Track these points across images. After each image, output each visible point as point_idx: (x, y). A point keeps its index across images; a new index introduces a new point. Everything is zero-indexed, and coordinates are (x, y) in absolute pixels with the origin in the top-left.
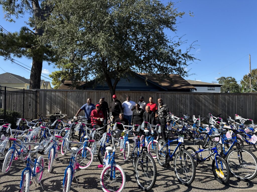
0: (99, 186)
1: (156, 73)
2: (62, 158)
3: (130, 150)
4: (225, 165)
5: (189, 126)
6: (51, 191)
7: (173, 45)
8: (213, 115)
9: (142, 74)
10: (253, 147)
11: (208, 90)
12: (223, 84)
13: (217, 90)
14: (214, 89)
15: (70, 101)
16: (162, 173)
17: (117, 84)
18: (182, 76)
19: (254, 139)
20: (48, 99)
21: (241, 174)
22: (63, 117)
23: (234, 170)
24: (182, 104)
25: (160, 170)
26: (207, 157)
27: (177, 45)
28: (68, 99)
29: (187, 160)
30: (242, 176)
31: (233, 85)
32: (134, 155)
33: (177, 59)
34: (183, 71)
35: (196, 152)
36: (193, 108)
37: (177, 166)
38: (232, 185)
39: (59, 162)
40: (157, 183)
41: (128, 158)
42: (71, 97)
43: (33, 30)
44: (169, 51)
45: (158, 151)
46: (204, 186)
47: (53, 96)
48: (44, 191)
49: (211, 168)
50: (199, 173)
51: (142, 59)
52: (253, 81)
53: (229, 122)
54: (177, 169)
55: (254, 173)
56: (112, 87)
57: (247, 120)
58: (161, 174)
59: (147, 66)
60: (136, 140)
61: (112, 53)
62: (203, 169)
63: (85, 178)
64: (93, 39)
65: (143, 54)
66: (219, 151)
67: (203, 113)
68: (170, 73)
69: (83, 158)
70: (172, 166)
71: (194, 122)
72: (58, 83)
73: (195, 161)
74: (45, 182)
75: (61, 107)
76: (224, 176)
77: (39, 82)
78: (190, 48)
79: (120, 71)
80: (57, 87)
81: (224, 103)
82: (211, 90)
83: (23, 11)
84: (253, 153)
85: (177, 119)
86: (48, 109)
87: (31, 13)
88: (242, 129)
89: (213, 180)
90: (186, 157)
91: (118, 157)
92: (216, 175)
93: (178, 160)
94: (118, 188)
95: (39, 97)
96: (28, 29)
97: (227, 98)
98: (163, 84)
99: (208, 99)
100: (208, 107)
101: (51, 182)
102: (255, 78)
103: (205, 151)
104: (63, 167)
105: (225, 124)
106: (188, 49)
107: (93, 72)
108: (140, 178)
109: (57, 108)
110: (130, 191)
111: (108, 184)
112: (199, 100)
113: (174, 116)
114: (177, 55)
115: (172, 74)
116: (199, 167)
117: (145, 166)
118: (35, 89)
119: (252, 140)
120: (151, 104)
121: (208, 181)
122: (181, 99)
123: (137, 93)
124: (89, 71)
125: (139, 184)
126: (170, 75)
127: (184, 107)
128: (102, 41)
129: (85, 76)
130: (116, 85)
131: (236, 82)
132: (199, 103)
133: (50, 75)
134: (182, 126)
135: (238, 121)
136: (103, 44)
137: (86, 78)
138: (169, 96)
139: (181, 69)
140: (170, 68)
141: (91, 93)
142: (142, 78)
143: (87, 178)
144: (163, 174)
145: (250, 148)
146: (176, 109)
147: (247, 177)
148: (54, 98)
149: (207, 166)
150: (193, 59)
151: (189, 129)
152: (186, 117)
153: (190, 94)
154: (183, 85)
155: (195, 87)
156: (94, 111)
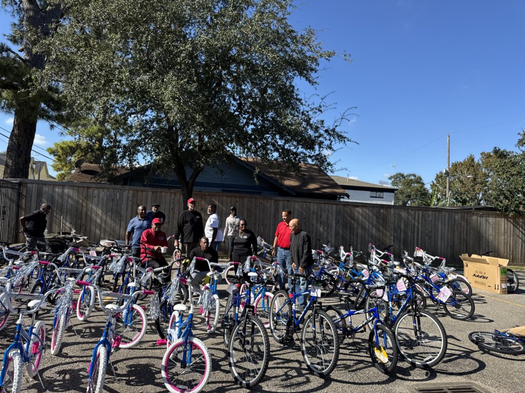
0: (158, 381)
1: (275, 161)
2: (80, 326)
3: (220, 311)
4: (391, 339)
5: (333, 267)
6: (61, 391)
7: (310, 109)
8: (376, 248)
9: (248, 161)
10: (442, 309)
11: (371, 197)
12: (400, 187)
13: (388, 200)
14: (382, 196)
15: (94, 208)
17: (198, 178)
19: (445, 295)
21: (418, 356)
22: (77, 242)
23: (406, 349)
24: (321, 223)
25: (274, 349)
26: (361, 325)
27: (317, 111)
28: (89, 203)
29: (326, 331)
30: (419, 359)
31: (417, 190)
32: (227, 320)
33: (315, 137)
34: (325, 161)
35: (342, 315)
36: (341, 231)
37: (307, 342)
38: (400, 376)
39: (72, 334)
40: (269, 373)
41: (214, 326)
42: (96, 198)
43: (19, 51)
44: (301, 121)
45: (273, 314)
46: (353, 377)
47: (56, 197)
48: (45, 390)
49: (367, 345)
50: (346, 354)
51: (250, 132)
52: (452, 185)
53: (405, 262)
54: (306, 348)
55: (439, 355)
56: (187, 183)
57: (436, 259)
58: (277, 356)
59: (258, 145)
60: (233, 291)
61: (191, 117)
62: (352, 348)
63: (130, 365)
64: (153, 85)
65: (251, 122)
66: (383, 315)
67: (359, 241)
69: (127, 326)
70: (298, 343)
71: (342, 258)
72: (66, 167)
73: (340, 332)
74: (47, 374)
75: (75, 219)
76: (389, 359)
77: (26, 163)
78: (342, 118)
79: (203, 153)
80: (63, 176)
81: (398, 225)
82: (376, 197)
84: (441, 319)
87: (15, 13)
88: (426, 275)
89: (370, 366)
90: (324, 326)
91: (195, 326)
92: (374, 359)
93: (308, 331)
94: (195, 382)
95: (26, 197)
96: (8, 50)
97: (403, 216)
99: (369, 215)
100: (369, 230)
101: (60, 373)
102: (457, 180)
103: (358, 313)
104: (83, 345)
105: (398, 265)
106: (337, 120)
107: (146, 150)
108: (238, 364)
109: (64, 222)
110: (218, 388)
111: (176, 377)
112: (353, 217)
114: (316, 129)
116: (346, 344)
117: (248, 343)
118: (18, 179)
119: (442, 295)
121: (360, 369)
122: (319, 214)
123: (236, 197)
124: (139, 148)
125: (236, 375)
126: (301, 166)
127: (326, 228)
128: (171, 92)
129: (129, 156)
130: (195, 179)
131: (423, 184)
132: (353, 222)
133: (50, 149)
135: (419, 260)
136: (174, 98)
137: (131, 161)
138: (297, 207)
139: (322, 157)
140: (301, 154)
141: (140, 193)
143: (133, 365)
144: (281, 357)
145: (437, 310)
147: (427, 361)
148: (60, 200)
149: (361, 343)
150: (346, 140)
151: (333, 272)
152: (327, 249)
153: (336, 204)
154: (326, 185)
155: (346, 190)
156: (148, 232)
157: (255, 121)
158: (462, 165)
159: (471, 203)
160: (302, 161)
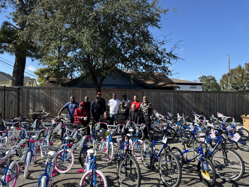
1: (141, 71)
2: (42, 160)
3: (114, 150)
4: (211, 167)
5: (174, 124)
7: (158, 43)
8: (196, 113)
9: (128, 72)
10: (235, 145)
11: (190, 88)
12: (204, 82)
13: (199, 89)
14: (196, 87)
15: (54, 99)
16: (146, 175)
17: (103, 82)
18: (166, 75)
19: (237, 138)
20: (31, 97)
21: (226, 175)
22: (45, 116)
23: (218, 170)
24: (166, 101)
25: (144, 172)
26: (193, 158)
27: (162, 44)
28: (52, 96)
30: (227, 177)
31: (213, 84)
33: (161, 57)
34: (167, 70)
35: (181, 152)
36: (176, 105)
37: (162, 167)
39: (37, 165)
41: (111, 159)
42: (55, 94)
43: (16, 25)
44: (154, 49)
45: (143, 152)
47: (36, 94)
49: (196, 168)
50: (185, 174)
51: (128, 57)
52: (231, 80)
53: (212, 120)
54: (162, 171)
56: (98, 85)
57: (229, 118)
59: (132, 64)
61: (97, 50)
62: (188, 170)
63: (64, 184)
64: (78, 35)
65: (128, 52)
66: (204, 150)
67: (186, 110)
68: (155, 72)
70: (157, 167)
71: (178, 120)
72: (43, 80)
73: (181, 162)
75: (45, 105)
76: (210, 178)
77: (22, 79)
78: (175, 47)
79: (105, 69)
80: (42, 85)
81: (206, 101)
82: (193, 88)
83: (6, 5)
84: (235, 151)
85: (162, 117)
86: (31, 107)
87: (15, 7)
89: (199, 182)
90: (172, 159)
91: (102, 159)
92: (201, 177)
93: (163, 161)
95: (22, 95)
96: (10, 24)
97: (208, 96)
98: (148, 82)
99: (191, 97)
100: (191, 104)
102: (233, 77)
103: (190, 151)
104: (41, 172)
105: (208, 122)
106: (173, 48)
107: (78, 70)
108: (124, 182)
109: (40, 106)
112: (182, 98)
113: (159, 114)
114: (162, 53)
115: (157, 72)
116: (184, 168)
117: (129, 169)
118: (18, 86)
119: (235, 138)
120: (136, 102)
121: (193, 184)
122: (165, 97)
123: (122, 91)
124: (74, 68)
126: (154, 73)
127: (168, 104)
128: (86, 37)
129: (70, 73)
131: (216, 81)
132: (183, 101)
133: (35, 72)
134: (167, 125)
135: (220, 119)
136: (88, 41)
137: (71, 75)
138: (153, 94)
139: (165, 68)
140: (154, 67)
141: (76, 91)
142: (128, 76)
143: (66, 184)
144: (148, 177)
145: (232, 146)
146: (160, 106)
147: (232, 178)
148: (38, 96)
149: (192, 167)
150: (177, 58)
151: (173, 127)
152: (170, 115)
153: (173, 92)
154: (167, 83)
155: (178, 85)
156: (78, 110)
157: (130, 51)
158: (236, 70)
159: (241, 89)
160: (155, 70)
